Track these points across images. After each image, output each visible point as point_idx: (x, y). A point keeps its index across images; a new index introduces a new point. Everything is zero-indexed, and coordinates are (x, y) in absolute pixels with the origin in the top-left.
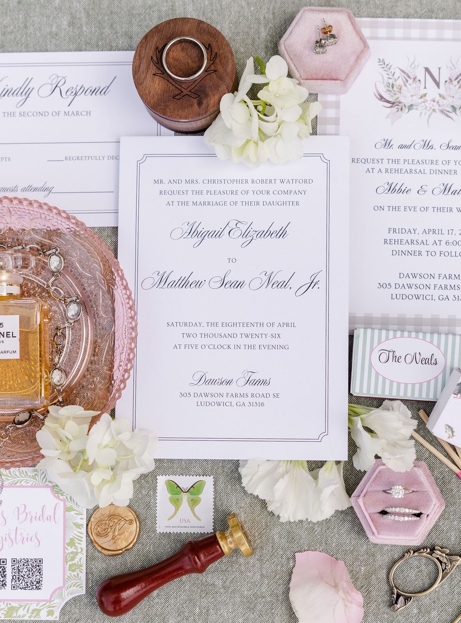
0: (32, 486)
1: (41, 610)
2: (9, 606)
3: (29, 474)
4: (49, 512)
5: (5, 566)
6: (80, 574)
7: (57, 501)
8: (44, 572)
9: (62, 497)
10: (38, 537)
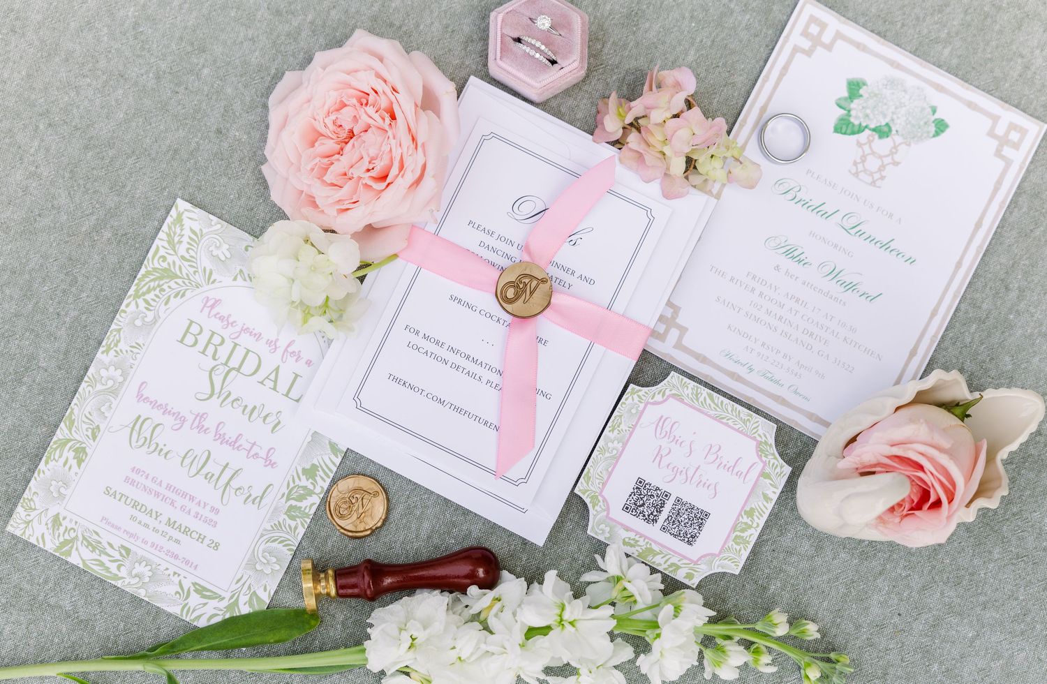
0: (737, 430)
1: (681, 567)
2: (648, 546)
3: (741, 415)
4: (742, 467)
5: (666, 501)
6: (743, 551)
7: (757, 460)
8: (705, 529)
9: (764, 459)
10: (717, 488)
